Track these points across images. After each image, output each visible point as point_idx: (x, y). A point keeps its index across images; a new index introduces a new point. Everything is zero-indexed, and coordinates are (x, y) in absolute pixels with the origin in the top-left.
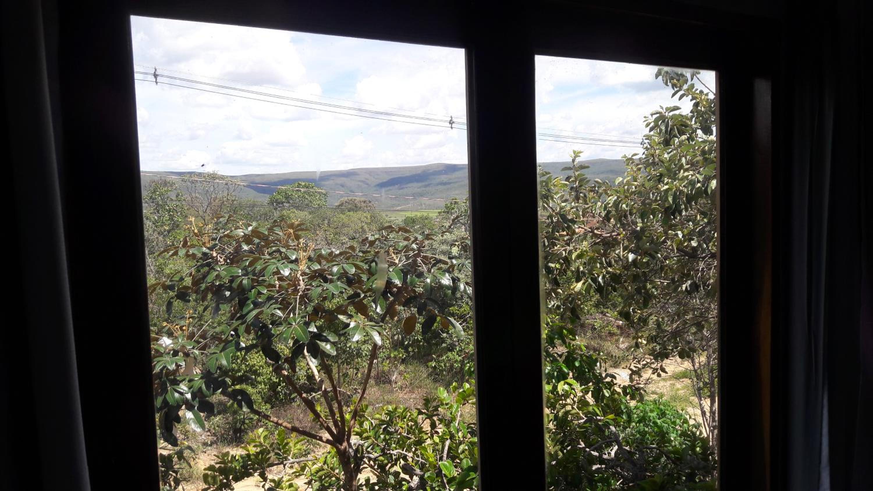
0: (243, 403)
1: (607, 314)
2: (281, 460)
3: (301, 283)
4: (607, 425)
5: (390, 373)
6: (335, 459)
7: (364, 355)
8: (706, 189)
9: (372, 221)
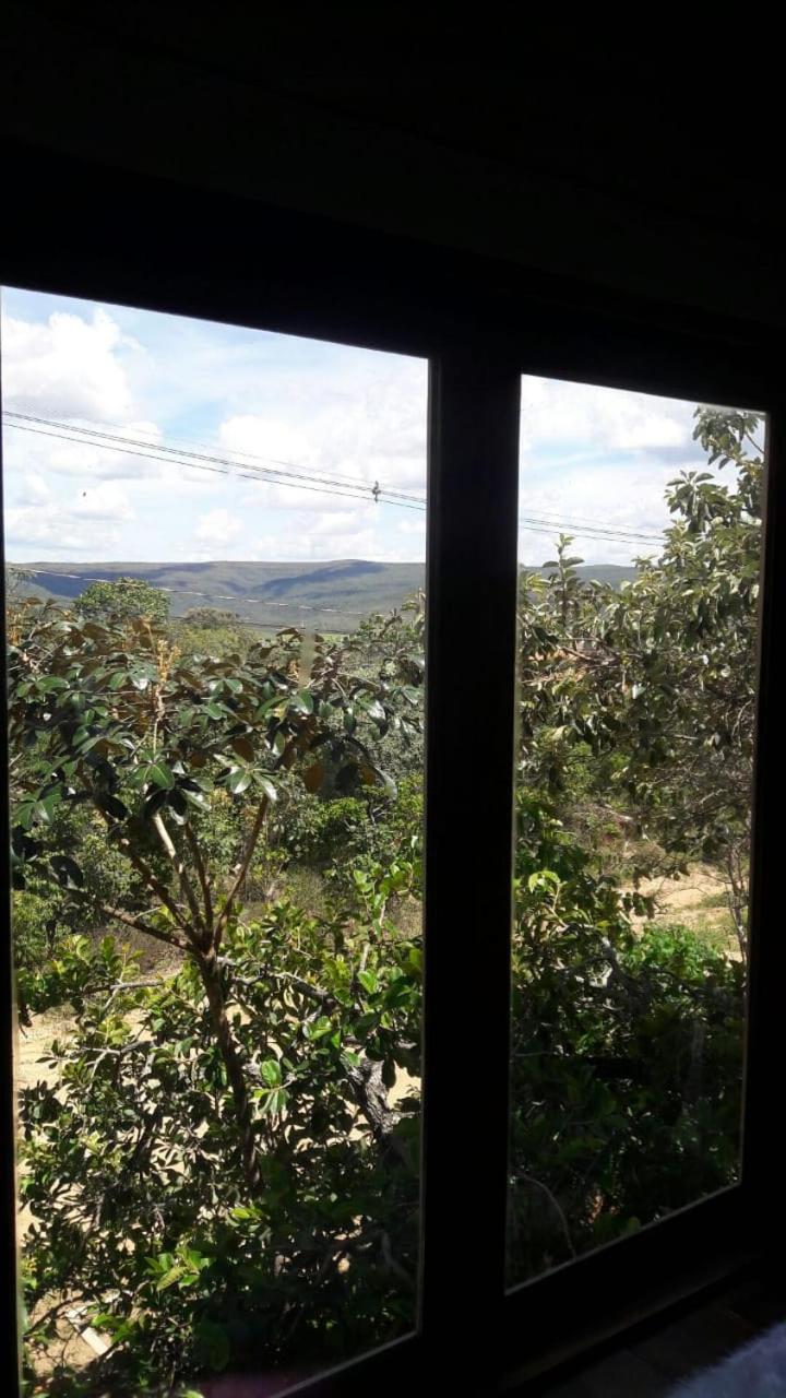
0: (69, 877)
1: (607, 805)
2: (107, 984)
3: (160, 704)
4: (596, 937)
5: (265, 883)
6: (189, 983)
7: (224, 853)
8: (746, 597)
9: (241, 647)
